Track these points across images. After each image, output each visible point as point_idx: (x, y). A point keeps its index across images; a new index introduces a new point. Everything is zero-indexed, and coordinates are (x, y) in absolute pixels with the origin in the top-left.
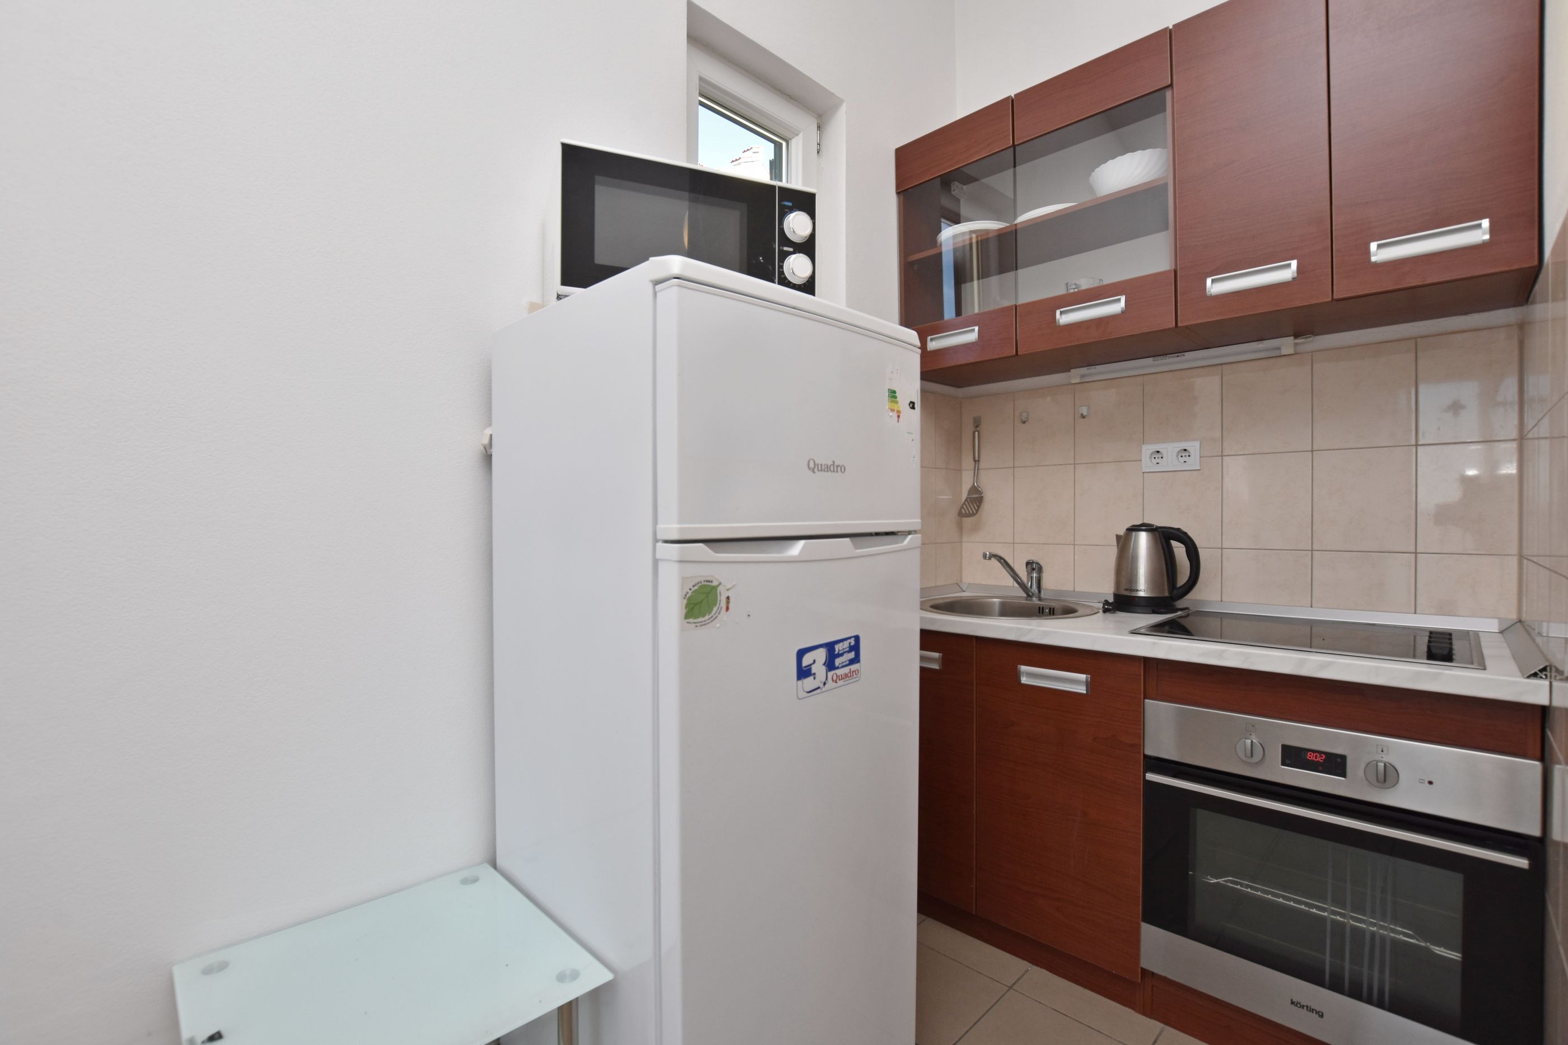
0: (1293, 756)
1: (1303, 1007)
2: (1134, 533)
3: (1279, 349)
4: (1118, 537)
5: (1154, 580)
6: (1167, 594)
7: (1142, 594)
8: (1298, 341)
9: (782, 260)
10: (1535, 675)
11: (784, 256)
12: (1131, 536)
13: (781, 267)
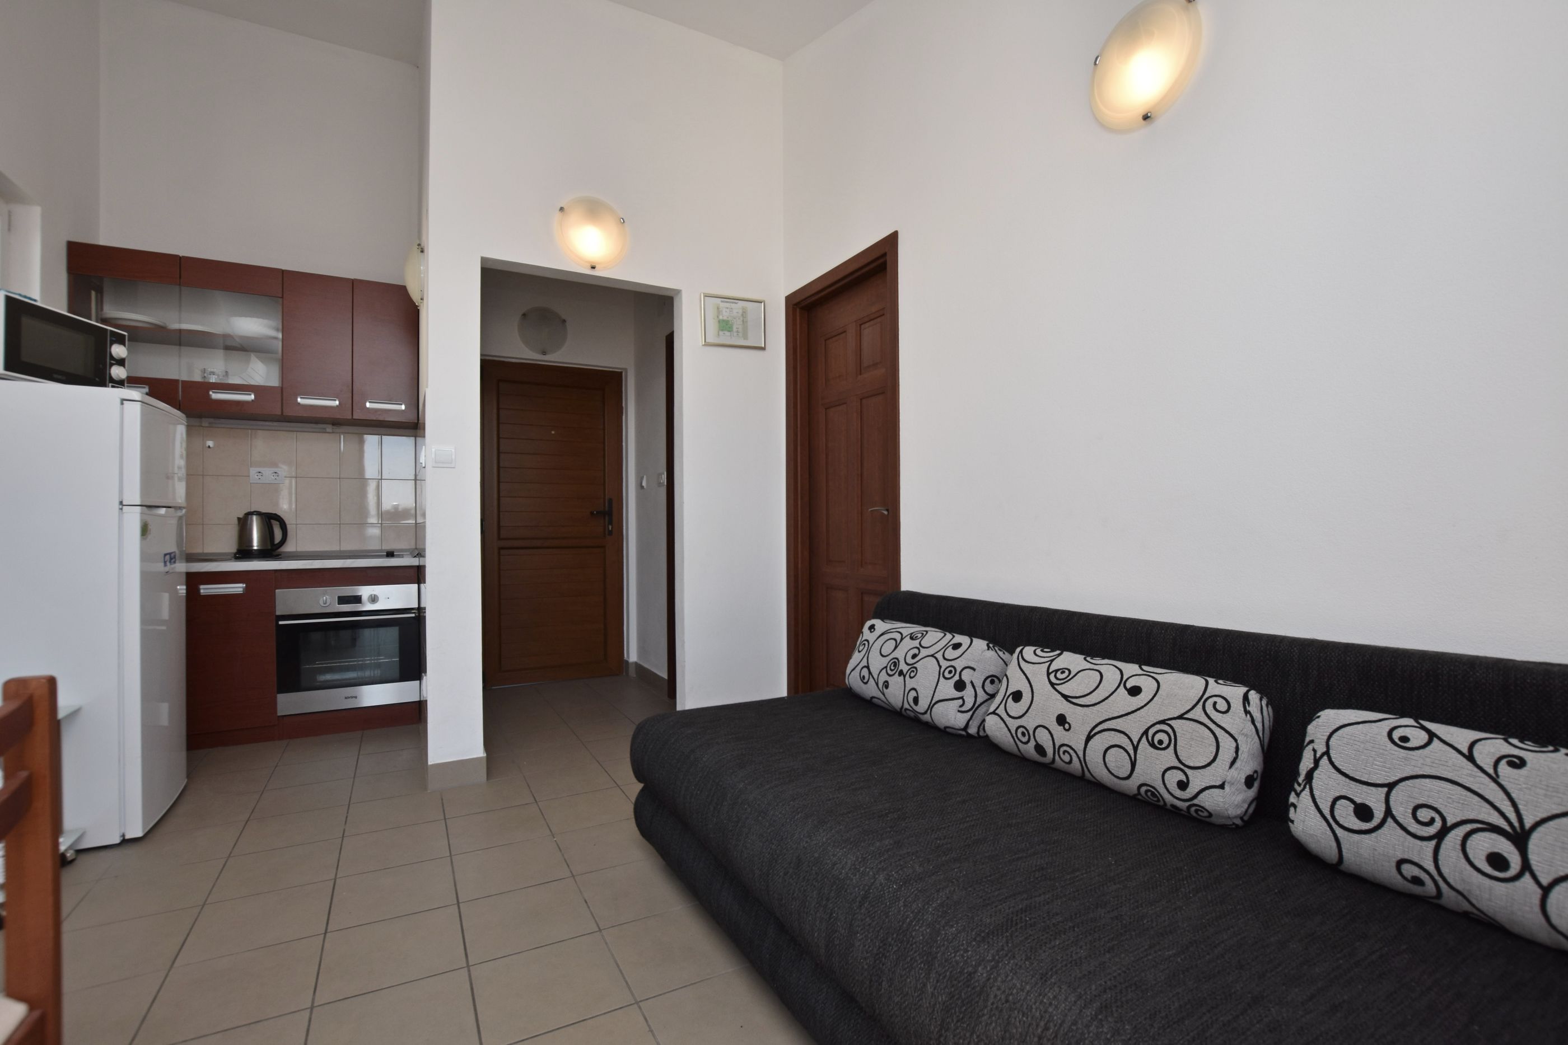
0: (342, 600)
1: (349, 698)
2: (250, 516)
3: (325, 429)
4: (239, 519)
5: (262, 539)
6: (270, 548)
7: (255, 548)
8: (334, 427)
9: (110, 368)
10: (415, 557)
11: (111, 365)
12: (248, 517)
13: (110, 371)
